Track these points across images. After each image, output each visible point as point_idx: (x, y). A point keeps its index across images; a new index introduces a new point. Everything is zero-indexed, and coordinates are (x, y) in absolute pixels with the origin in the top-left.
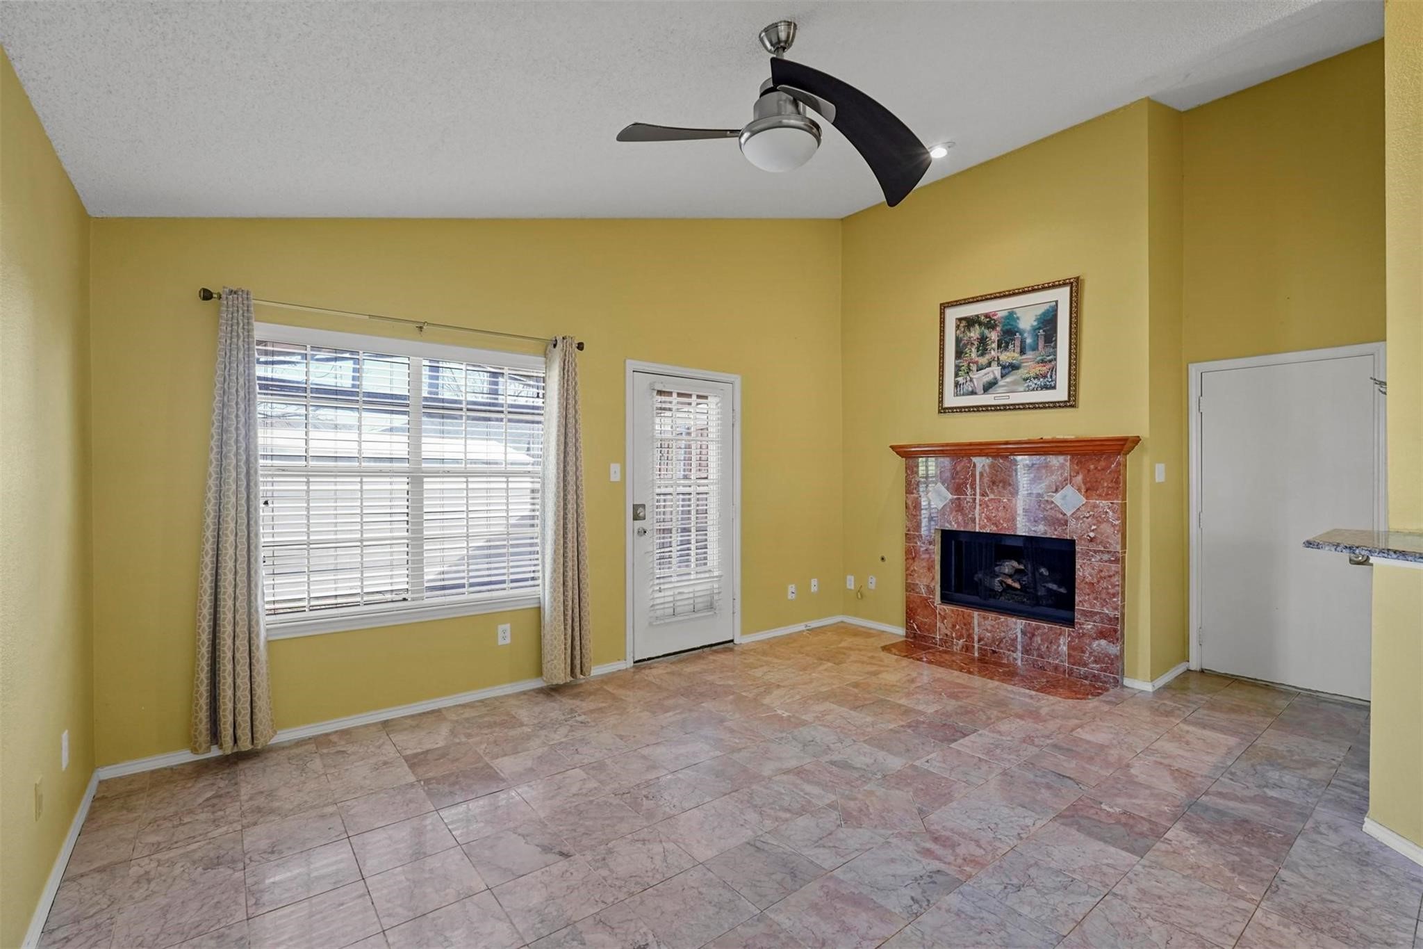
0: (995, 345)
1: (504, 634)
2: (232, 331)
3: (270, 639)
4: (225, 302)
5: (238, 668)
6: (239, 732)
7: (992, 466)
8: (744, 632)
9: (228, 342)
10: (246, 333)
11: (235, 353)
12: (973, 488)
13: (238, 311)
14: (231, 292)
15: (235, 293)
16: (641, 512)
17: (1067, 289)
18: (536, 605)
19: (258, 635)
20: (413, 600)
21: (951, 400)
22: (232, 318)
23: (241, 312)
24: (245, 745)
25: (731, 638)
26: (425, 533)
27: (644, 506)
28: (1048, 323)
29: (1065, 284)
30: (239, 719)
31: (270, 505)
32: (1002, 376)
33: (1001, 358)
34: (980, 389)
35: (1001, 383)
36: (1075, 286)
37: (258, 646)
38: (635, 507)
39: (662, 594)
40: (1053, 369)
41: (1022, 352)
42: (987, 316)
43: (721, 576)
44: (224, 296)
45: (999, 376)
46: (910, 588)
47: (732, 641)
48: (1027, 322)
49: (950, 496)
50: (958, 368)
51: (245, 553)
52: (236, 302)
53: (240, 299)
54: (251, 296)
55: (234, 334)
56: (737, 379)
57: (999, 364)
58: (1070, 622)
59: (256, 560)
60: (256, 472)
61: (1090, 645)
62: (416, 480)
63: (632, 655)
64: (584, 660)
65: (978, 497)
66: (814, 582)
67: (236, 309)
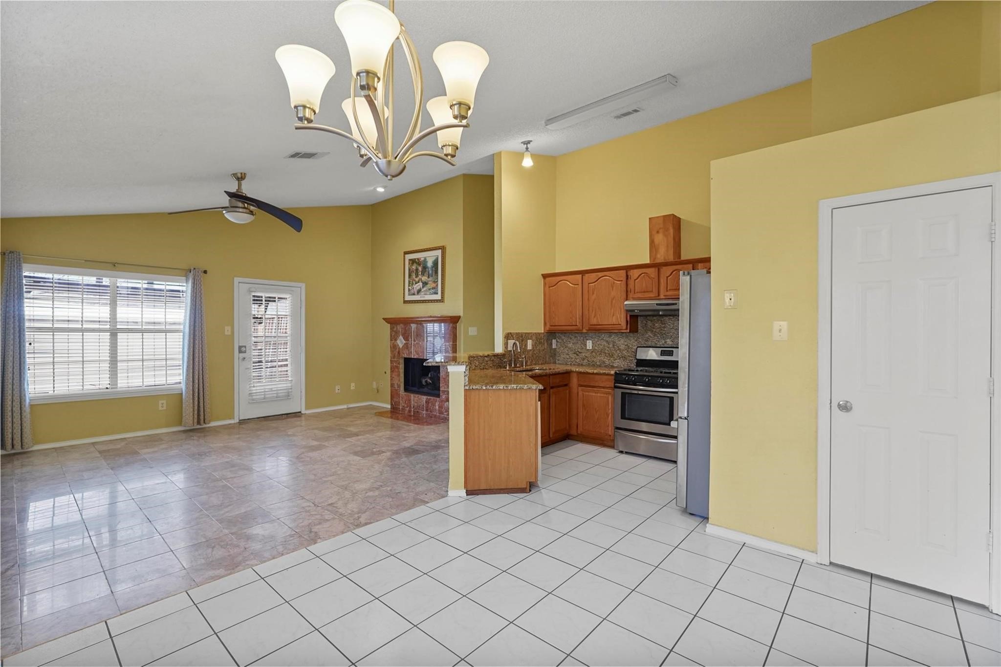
0: (420, 273)
1: (162, 405)
2: (11, 270)
3: (32, 404)
4: (7, 257)
5: (14, 414)
6: (15, 442)
7: (417, 328)
8: (307, 409)
9: (9, 274)
10: (18, 270)
11: (12, 279)
12: (411, 338)
13: (14, 261)
14: (11, 252)
15: (13, 252)
16: (243, 349)
17: (440, 251)
18: (181, 392)
19: (25, 401)
20: (112, 388)
21: (408, 298)
22: (11, 264)
23: (16, 261)
24: (18, 449)
25: (300, 411)
26: (118, 358)
27: (245, 347)
28: (435, 263)
29: (440, 249)
30: (15, 436)
31: (32, 345)
32: (423, 287)
33: (423, 279)
34: (416, 293)
35: (422, 290)
36: (443, 249)
37: (25, 406)
38: (240, 347)
39: (254, 389)
40: (437, 285)
41: (428, 277)
42: (418, 259)
43: (292, 380)
44: (7, 254)
45: (421, 287)
46: (392, 385)
47: (300, 412)
48: (430, 264)
49: (404, 342)
50: (409, 282)
51: (18, 365)
52: (13, 257)
53: (15, 255)
54: (21, 254)
55: (12, 270)
56: (303, 286)
57: (422, 282)
58: (438, 396)
59: (24, 368)
60: (24, 330)
61: (444, 405)
62: (114, 334)
63: (238, 417)
64: (206, 417)
65: (413, 342)
66: (353, 385)
67: (13, 260)
